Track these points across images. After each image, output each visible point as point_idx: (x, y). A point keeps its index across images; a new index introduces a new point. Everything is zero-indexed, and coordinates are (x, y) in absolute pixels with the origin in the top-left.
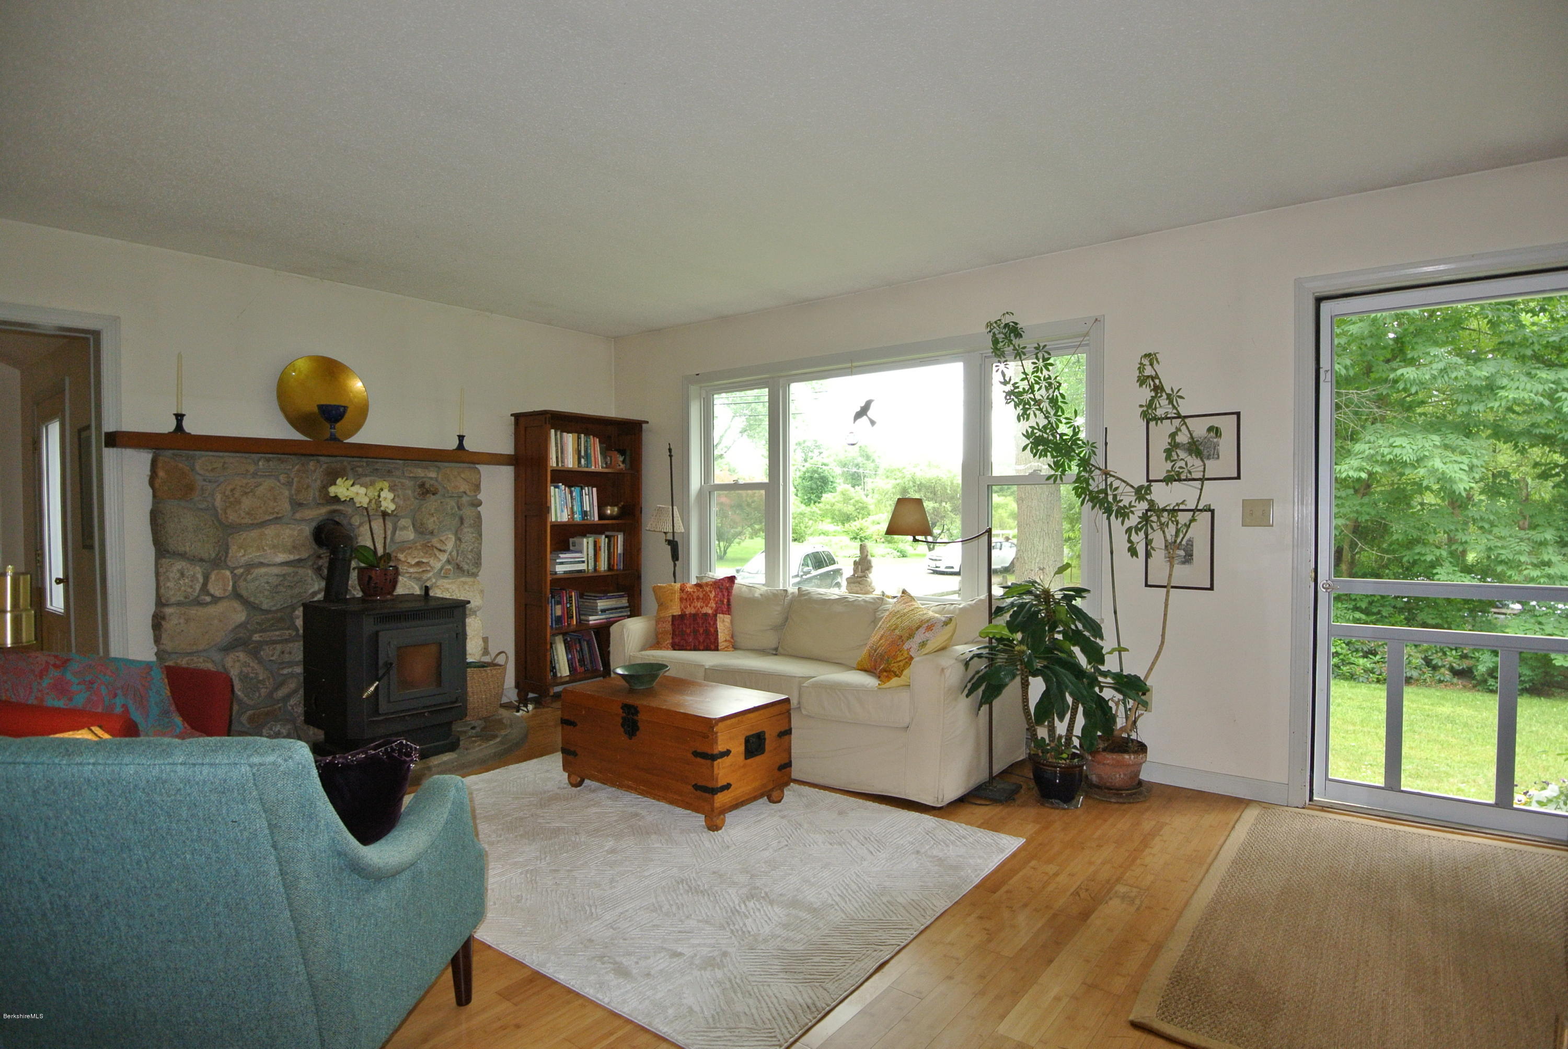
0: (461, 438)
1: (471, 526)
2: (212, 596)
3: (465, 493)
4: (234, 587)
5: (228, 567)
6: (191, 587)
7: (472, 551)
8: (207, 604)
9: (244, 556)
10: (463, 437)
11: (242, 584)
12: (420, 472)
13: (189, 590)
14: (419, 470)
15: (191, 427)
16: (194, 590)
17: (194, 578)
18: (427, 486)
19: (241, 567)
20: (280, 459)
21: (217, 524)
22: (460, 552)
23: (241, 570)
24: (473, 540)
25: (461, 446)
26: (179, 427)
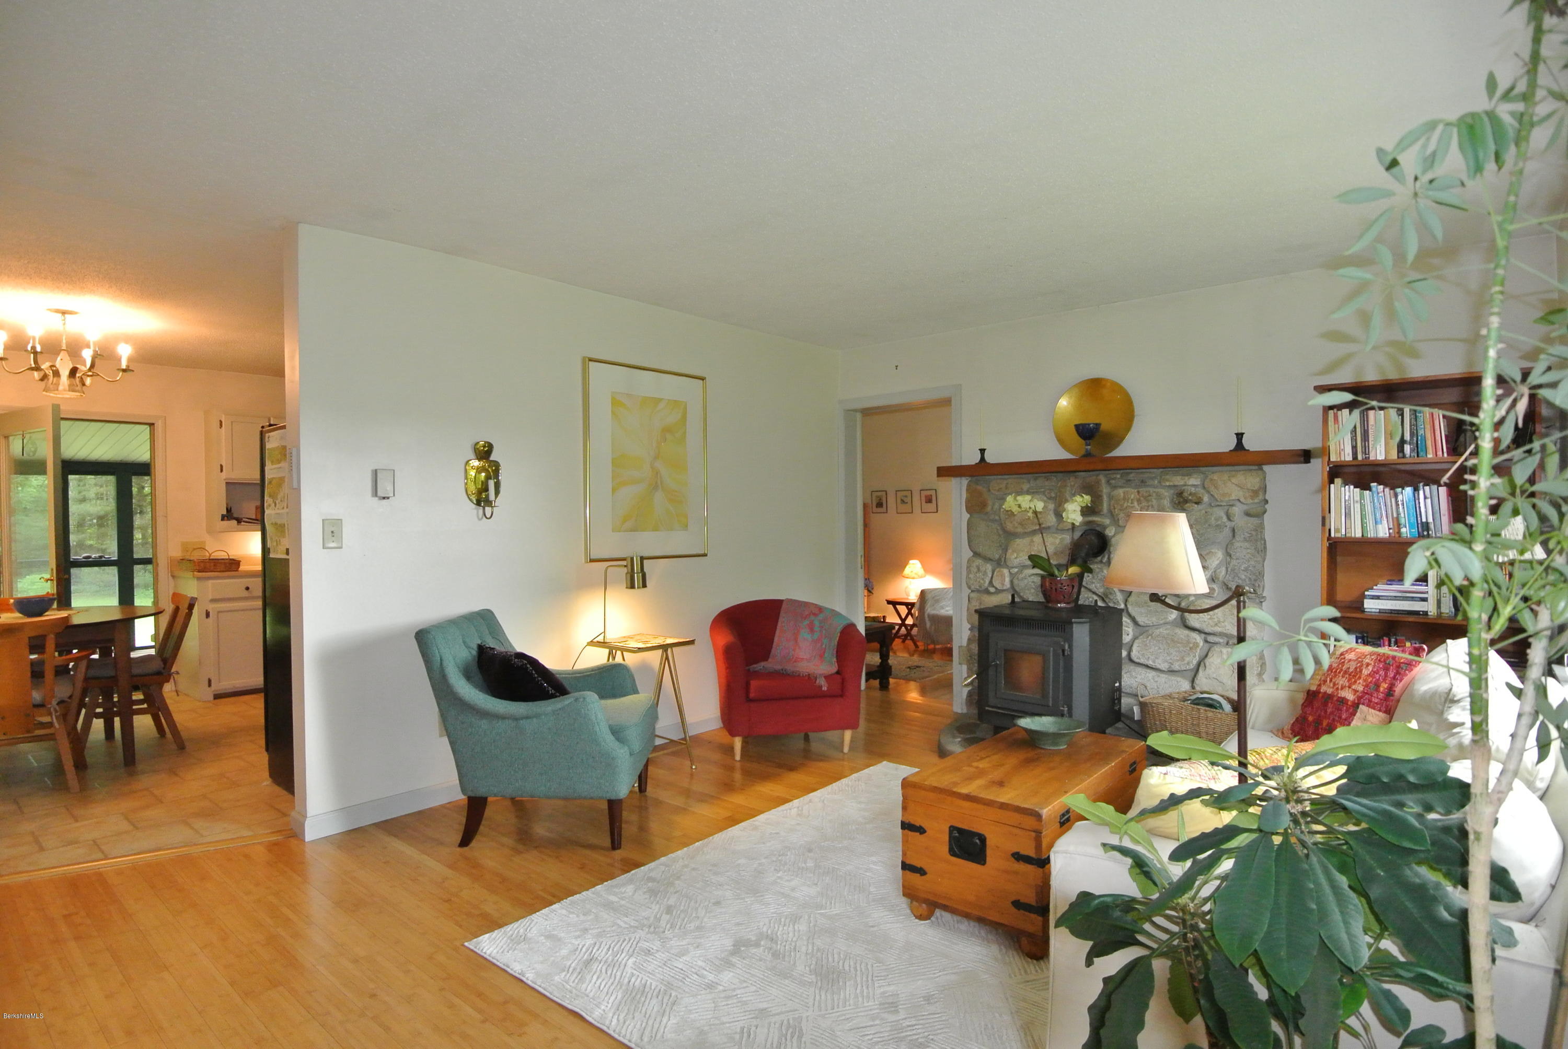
0: (1240, 436)
1: (1245, 540)
2: (996, 588)
3: (1239, 500)
4: (1012, 582)
5: (1007, 567)
6: (983, 579)
7: (1246, 570)
8: (992, 593)
9: (1016, 558)
10: (1242, 434)
11: (1016, 582)
12: (1178, 480)
13: (982, 581)
14: (1179, 478)
15: (990, 458)
16: (985, 582)
17: (985, 573)
18: (1185, 494)
19: (1016, 567)
20: (1045, 477)
21: (1001, 532)
22: (1229, 570)
23: (1016, 570)
24: (1247, 557)
25: (1240, 446)
26: (983, 459)
